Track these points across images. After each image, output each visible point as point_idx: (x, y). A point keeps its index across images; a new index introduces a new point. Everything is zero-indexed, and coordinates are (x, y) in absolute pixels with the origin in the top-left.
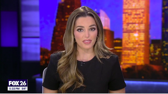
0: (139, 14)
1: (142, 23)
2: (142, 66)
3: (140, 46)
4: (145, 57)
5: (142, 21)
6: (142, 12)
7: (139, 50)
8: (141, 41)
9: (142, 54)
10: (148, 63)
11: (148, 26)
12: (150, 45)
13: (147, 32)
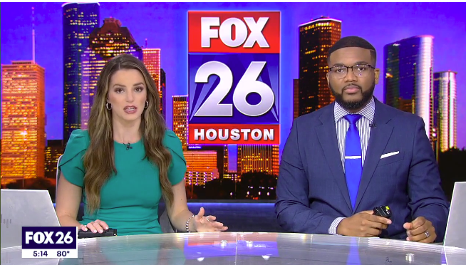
0: (29, 103)
1: (33, 116)
2: (32, 179)
3: (29, 150)
4: (38, 167)
5: (33, 113)
6: (33, 100)
7: (29, 156)
8: (32, 142)
9: (33, 162)
10: (42, 175)
11: (43, 120)
12: (46, 149)
13: (41, 129)
